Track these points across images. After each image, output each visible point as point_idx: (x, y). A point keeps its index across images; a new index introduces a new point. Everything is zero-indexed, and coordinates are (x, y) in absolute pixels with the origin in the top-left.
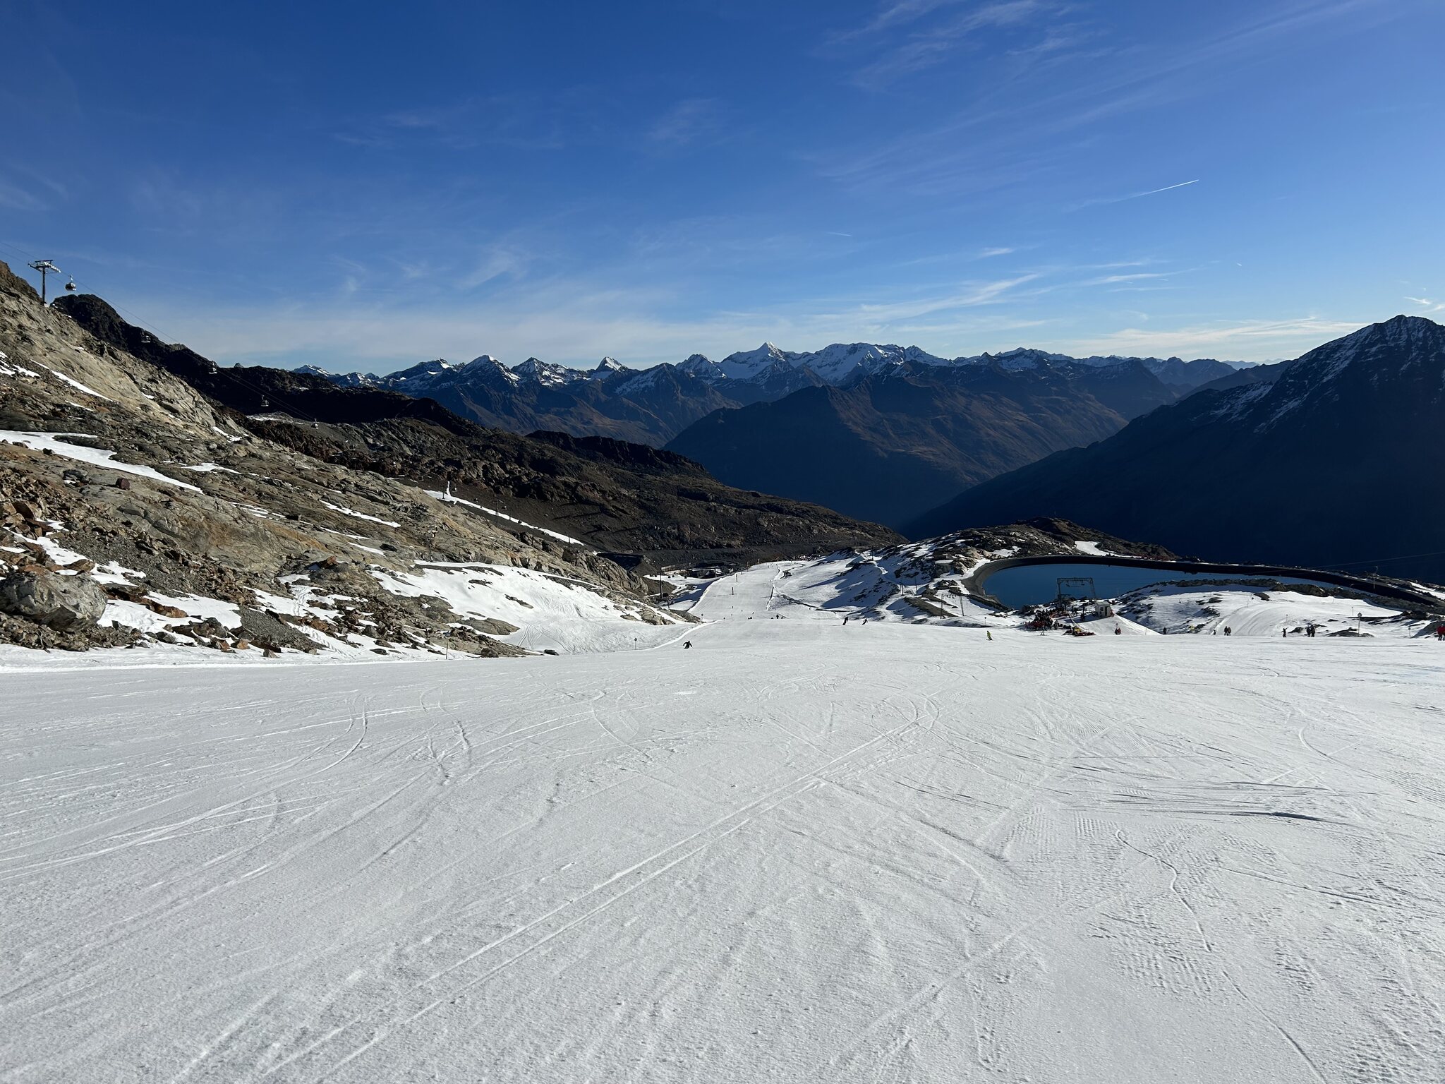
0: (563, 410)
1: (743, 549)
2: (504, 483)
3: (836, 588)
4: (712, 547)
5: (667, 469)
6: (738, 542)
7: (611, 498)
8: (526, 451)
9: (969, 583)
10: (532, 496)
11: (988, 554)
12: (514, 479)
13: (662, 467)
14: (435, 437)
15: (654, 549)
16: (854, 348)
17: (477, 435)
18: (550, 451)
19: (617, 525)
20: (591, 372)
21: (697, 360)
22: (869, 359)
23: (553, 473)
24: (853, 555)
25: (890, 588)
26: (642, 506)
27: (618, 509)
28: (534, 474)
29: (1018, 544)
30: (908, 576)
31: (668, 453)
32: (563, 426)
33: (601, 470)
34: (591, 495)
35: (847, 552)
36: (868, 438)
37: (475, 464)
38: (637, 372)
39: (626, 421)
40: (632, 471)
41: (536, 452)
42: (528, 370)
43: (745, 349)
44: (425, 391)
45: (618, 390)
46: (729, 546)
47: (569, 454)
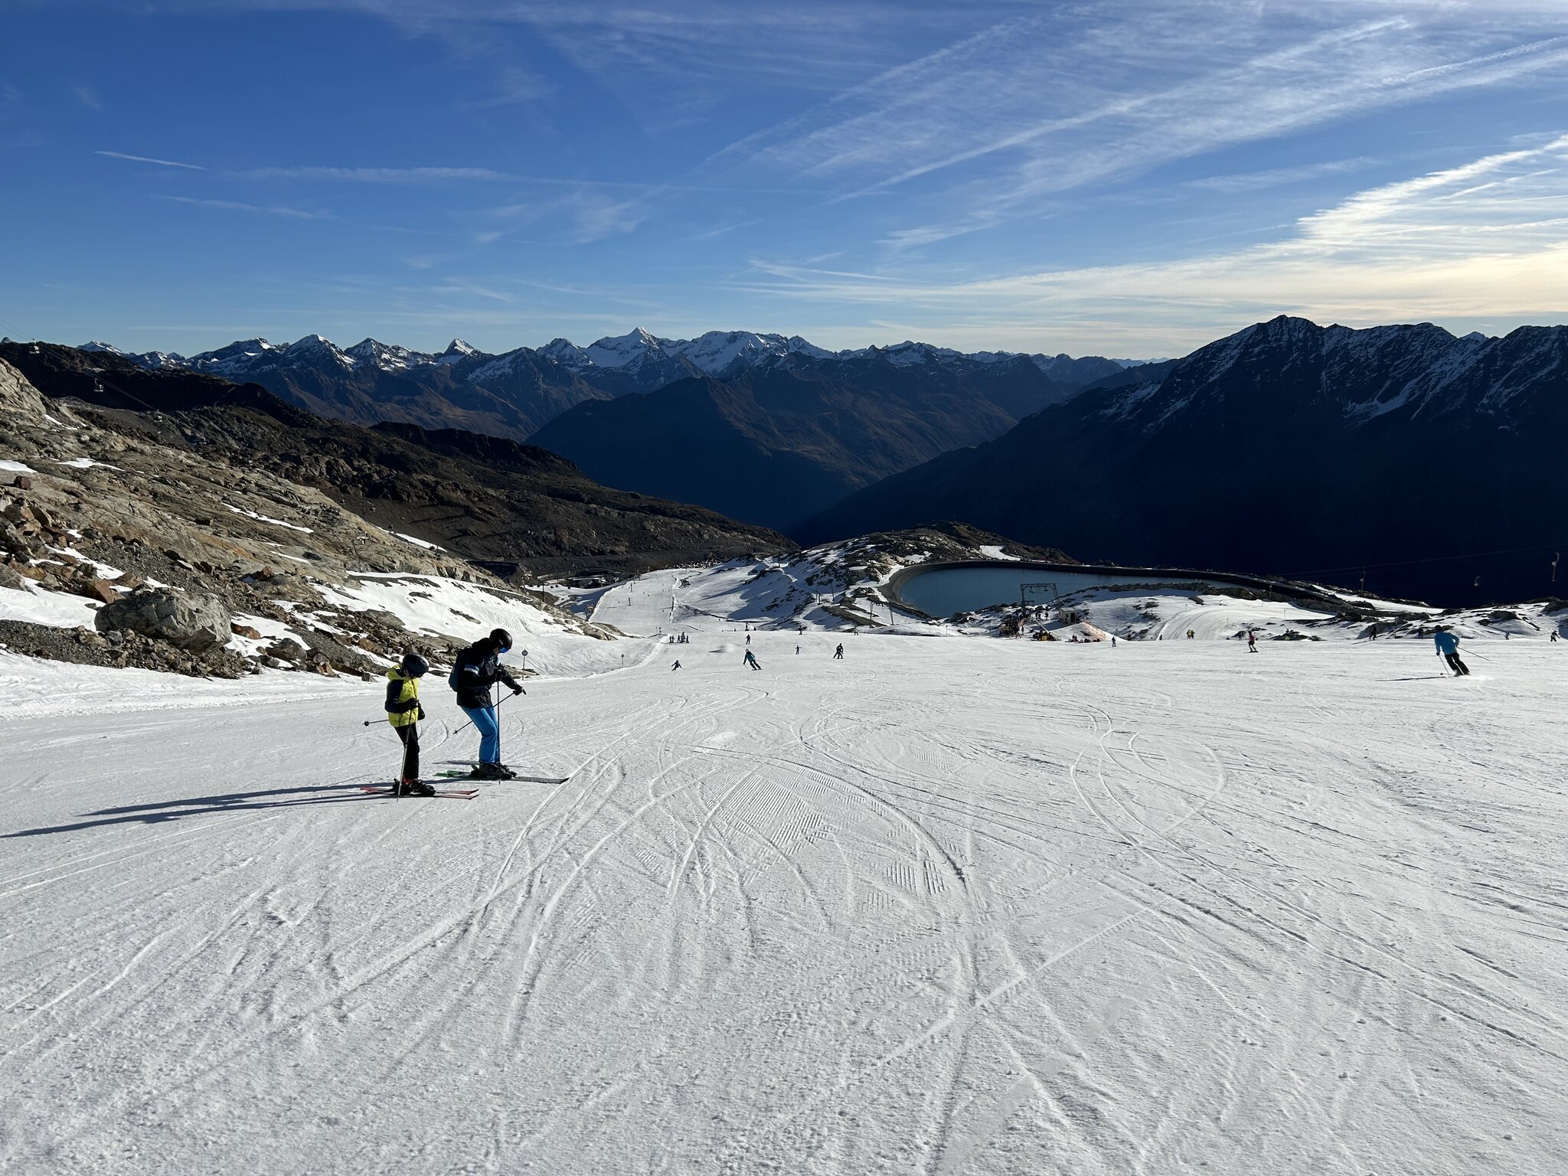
0: (406, 398)
1: (629, 556)
2: (353, 481)
3: (742, 598)
4: (593, 553)
5: (534, 466)
6: (623, 548)
7: (476, 499)
8: (373, 446)
9: (886, 590)
10: (385, 497)
11: (901, 559)
12: (363, 477)
13: (528, 464)
14: (265, 427)
15: (528, 555)
16: (734, 337)
17: (313, 426)
18: (400, 445)
19: (484, 529)
20: (438, 356)
21: (560, 344)
22: (750, 349)
23: (408, 472)
24: (754, 562)
25: (804, 598)
26: (512, 508)
27: (485, 511)
28: (386, 471)
29: (930, 549)
30: (821, 583)
31: (534, 449)
32: (408, 417)
33: (458, 467)
34: (453, 495)
35: (746, 558)
36: (752, 436)
37: (317, 459)
38: (492, 357)
39: (481, 412)
40: (494, 468)
41: (383, 446)
42: (364, 352)
43: (614, 334)
44: (243, 375)
45: (471, 377)
46: (613, 552)
47: (421, 448)
